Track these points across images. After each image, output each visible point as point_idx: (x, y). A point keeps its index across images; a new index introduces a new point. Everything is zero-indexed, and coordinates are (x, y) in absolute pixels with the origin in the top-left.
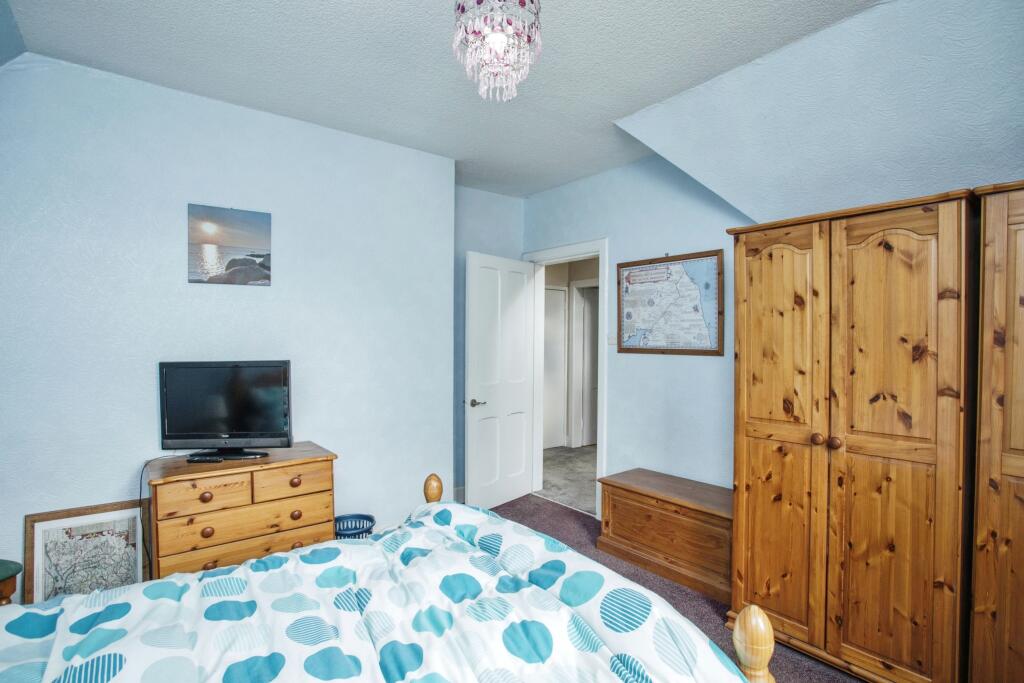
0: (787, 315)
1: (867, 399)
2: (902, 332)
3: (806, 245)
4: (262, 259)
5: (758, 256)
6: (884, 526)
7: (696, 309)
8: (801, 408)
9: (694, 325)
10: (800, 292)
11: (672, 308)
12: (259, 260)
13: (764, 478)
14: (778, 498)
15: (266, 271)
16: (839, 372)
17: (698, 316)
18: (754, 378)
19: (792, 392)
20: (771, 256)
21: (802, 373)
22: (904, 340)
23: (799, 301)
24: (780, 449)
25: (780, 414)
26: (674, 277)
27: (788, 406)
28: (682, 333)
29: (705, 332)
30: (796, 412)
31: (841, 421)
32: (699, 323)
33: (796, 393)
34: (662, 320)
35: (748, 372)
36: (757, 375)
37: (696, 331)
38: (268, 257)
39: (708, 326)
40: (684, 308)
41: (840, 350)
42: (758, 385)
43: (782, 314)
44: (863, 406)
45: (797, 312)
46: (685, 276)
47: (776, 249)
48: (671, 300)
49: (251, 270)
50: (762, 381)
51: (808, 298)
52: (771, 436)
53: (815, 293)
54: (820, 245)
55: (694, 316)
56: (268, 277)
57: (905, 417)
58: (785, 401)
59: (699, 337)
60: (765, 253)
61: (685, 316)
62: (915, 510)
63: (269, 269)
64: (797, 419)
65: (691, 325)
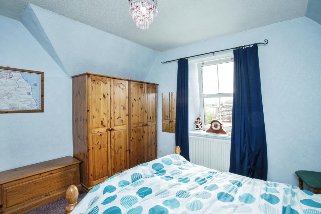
0: (102, 99)
1: (117, 118)
2: (122, 104)
3: (105, 83)
5: (94, 83)
6: (120, 144)
7: (29, 94)
8: (105, 123)
9: (26, 100)
10: (105, 94)
11: (13, 92)
13: (97, 144)
14: (101, 148)
16: (112, 113)
17: (31, 96)
18: (94, 117)
19: (103, 119)
20: (98, 83)
21: (105, 114)
22: (122, 106)
23: (104, 96)
24: (101, 134)
25: (100, 125)
26: (15, 78)
27: (102, 123)
28: (20, 104)
29: (34, 103)
30: (104, 124)
31: (113, 124)
32: (31, 99)
33: (104, 119)
34: (6, 97)
35: (92, 115)
36: (94, 116)
37: (29, 103)
39: (36, 101)
40: (21, 93)
41: (112, 108)
42: (95, 118)
43: (100, 99)
44: (116, 120)
45: (104, 99)
46: (22, 78)
47: (99, 82)
48: (13, 88)
50: (96, 118)
51: (106, 95)
52: (98, 132)
53: (108, 95)
54: (109, 83)
55: (27, 96)
57: (122, 121)
58: (101, 122)
59: (31, 105)
60: (96, 82)
61: (22, 96)
62: (124, 138)
64: (104, 126)
65: (25, 100)
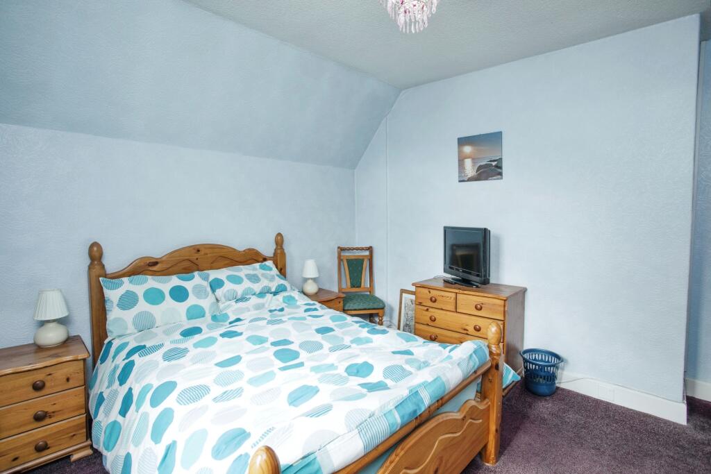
4: (496, 163)
12: (494, 164)
15: (499, 170)
38: (500, 160)
49: (490, 171)
56: (500, 174)
63: (501, 168)
